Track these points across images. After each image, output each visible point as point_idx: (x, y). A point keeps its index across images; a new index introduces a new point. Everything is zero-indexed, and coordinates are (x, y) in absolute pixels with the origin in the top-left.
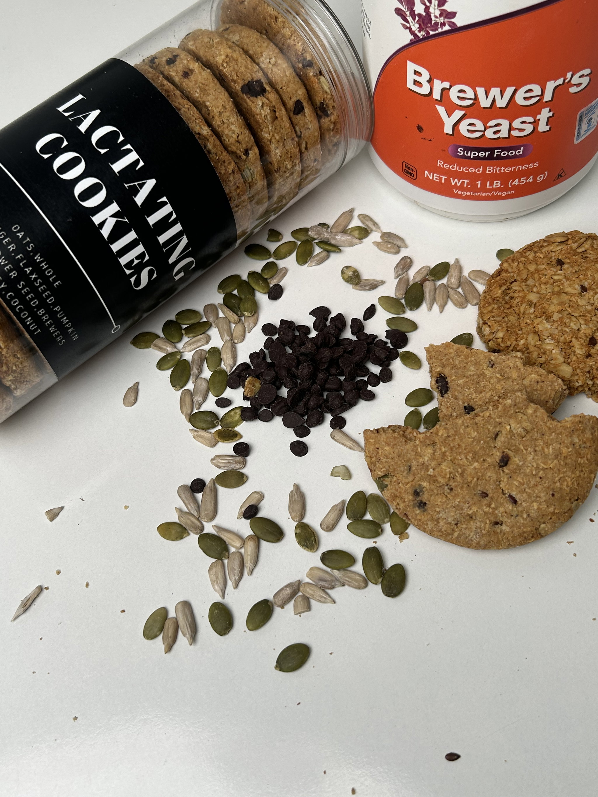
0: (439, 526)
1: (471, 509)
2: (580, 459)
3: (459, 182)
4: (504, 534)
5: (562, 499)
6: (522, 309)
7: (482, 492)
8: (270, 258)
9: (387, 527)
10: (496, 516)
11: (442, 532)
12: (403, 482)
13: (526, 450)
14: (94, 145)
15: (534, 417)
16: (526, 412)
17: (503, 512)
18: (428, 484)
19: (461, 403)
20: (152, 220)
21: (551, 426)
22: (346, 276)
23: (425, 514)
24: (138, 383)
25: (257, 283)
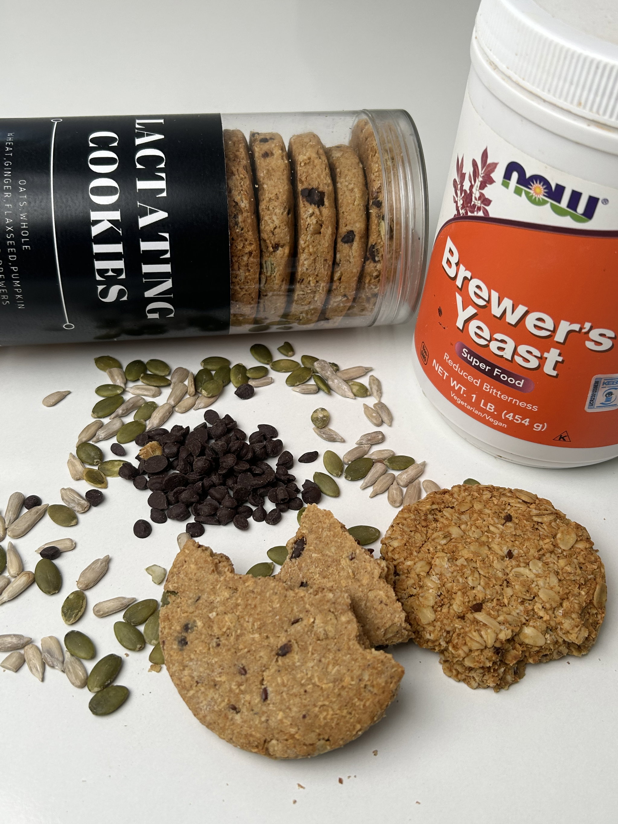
0: (182, 674)
1: (220, 677)
2: (356, 700)
3: (457, 385)
4: (233, 724)
5: (310, 728)
6: (435, 535)
7: (244, 667)
8: (268, 364)
9: (150, 648)
10: (238, 700)
11: (181, 681)
12: (183, 608)
13: (313, 654)
14: (136, 158)
15: (344, 627)
16: (340, 617)
17: (247, 701)
18: (202, 625)
19: (301, 576)
20: (145, 246)
21: (352, 647)
22: (315, 416)
23: (180, 653)
24: (69, 393)
25: (236, 376)
